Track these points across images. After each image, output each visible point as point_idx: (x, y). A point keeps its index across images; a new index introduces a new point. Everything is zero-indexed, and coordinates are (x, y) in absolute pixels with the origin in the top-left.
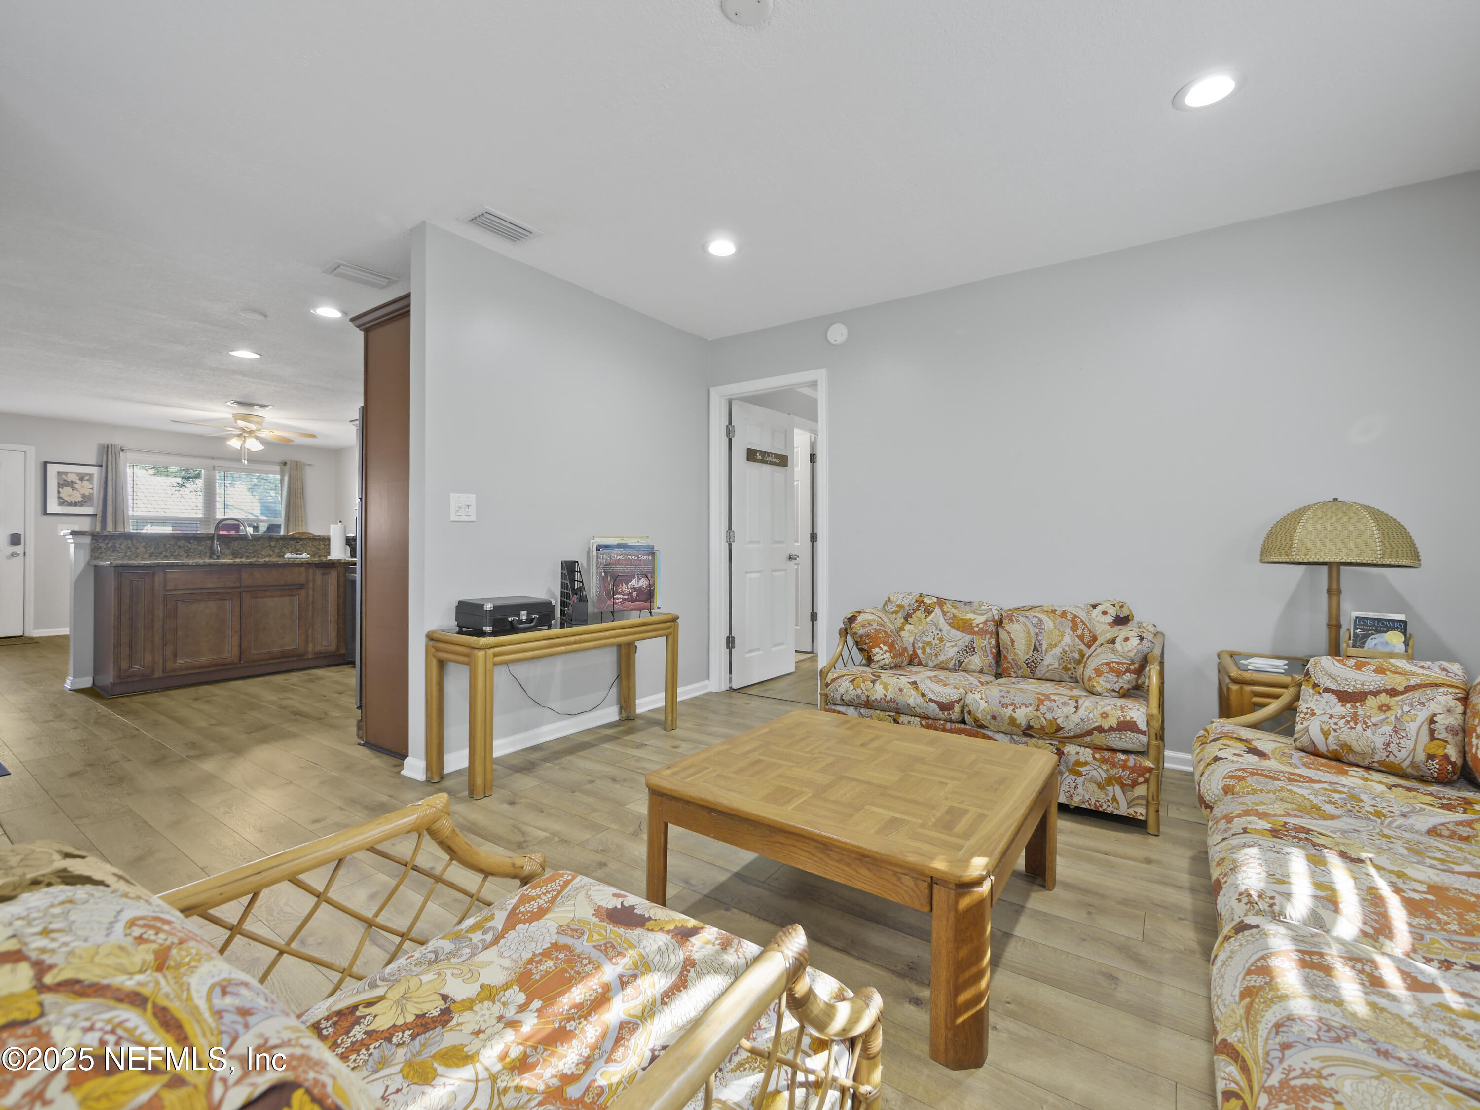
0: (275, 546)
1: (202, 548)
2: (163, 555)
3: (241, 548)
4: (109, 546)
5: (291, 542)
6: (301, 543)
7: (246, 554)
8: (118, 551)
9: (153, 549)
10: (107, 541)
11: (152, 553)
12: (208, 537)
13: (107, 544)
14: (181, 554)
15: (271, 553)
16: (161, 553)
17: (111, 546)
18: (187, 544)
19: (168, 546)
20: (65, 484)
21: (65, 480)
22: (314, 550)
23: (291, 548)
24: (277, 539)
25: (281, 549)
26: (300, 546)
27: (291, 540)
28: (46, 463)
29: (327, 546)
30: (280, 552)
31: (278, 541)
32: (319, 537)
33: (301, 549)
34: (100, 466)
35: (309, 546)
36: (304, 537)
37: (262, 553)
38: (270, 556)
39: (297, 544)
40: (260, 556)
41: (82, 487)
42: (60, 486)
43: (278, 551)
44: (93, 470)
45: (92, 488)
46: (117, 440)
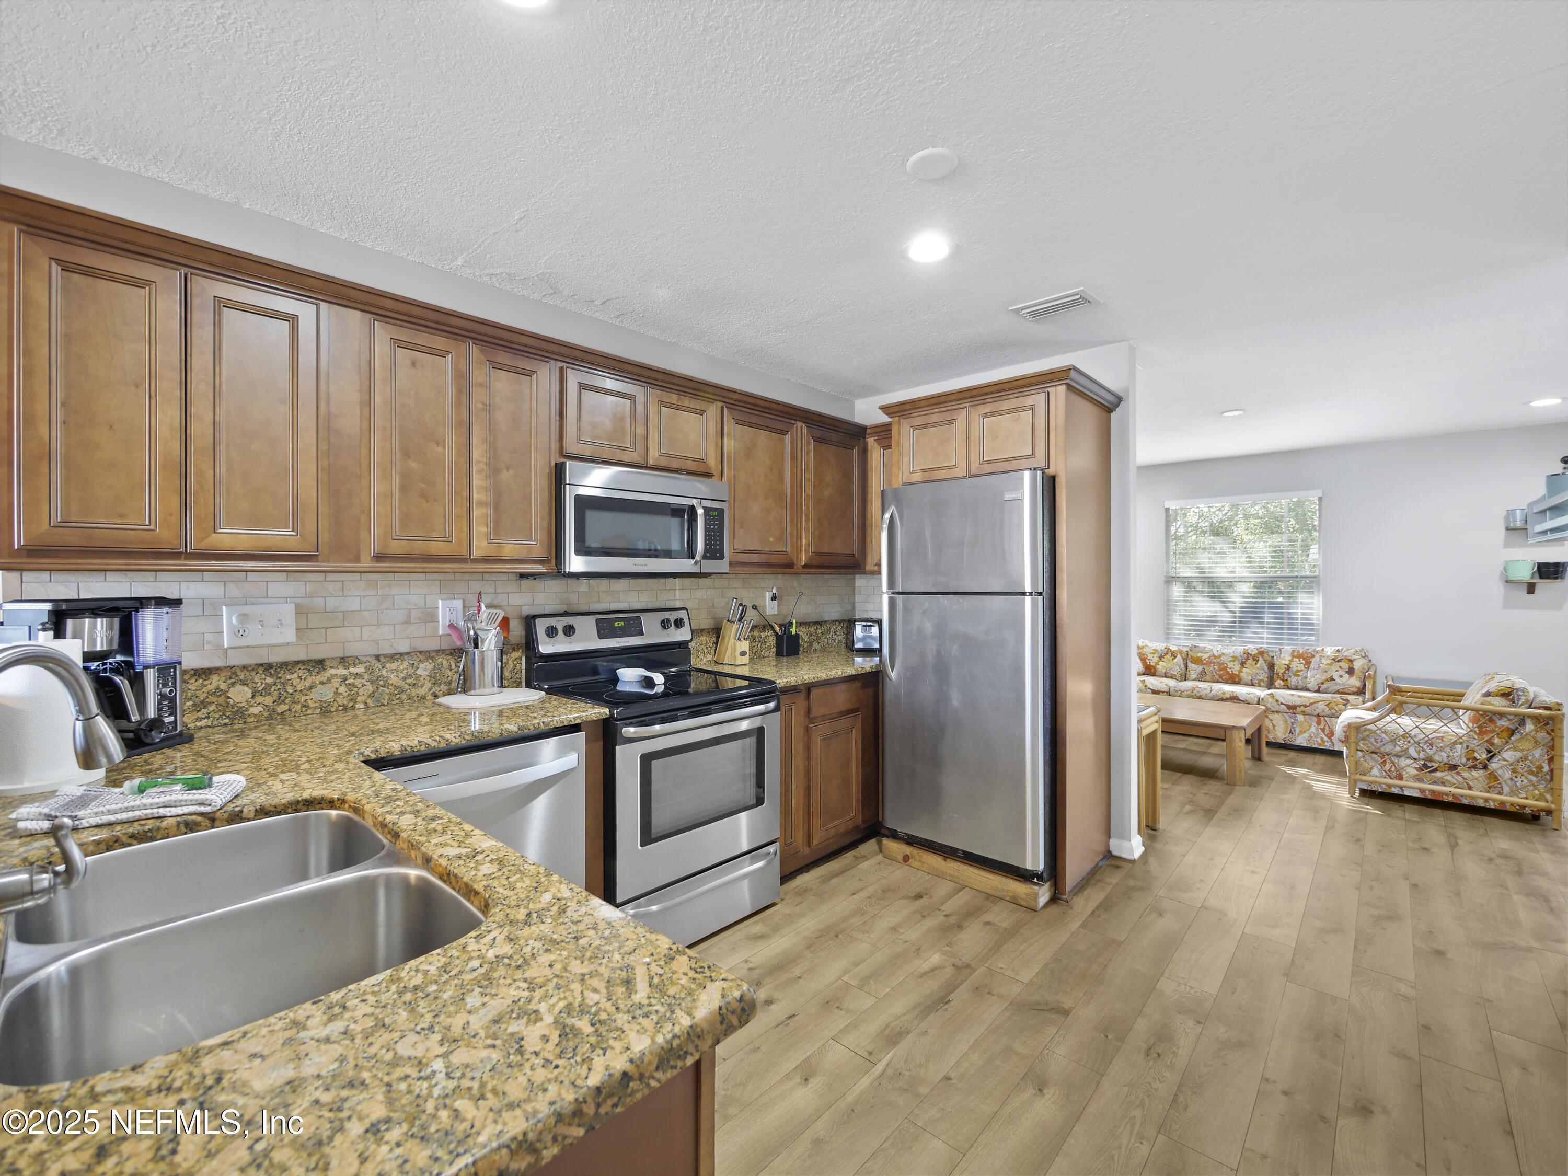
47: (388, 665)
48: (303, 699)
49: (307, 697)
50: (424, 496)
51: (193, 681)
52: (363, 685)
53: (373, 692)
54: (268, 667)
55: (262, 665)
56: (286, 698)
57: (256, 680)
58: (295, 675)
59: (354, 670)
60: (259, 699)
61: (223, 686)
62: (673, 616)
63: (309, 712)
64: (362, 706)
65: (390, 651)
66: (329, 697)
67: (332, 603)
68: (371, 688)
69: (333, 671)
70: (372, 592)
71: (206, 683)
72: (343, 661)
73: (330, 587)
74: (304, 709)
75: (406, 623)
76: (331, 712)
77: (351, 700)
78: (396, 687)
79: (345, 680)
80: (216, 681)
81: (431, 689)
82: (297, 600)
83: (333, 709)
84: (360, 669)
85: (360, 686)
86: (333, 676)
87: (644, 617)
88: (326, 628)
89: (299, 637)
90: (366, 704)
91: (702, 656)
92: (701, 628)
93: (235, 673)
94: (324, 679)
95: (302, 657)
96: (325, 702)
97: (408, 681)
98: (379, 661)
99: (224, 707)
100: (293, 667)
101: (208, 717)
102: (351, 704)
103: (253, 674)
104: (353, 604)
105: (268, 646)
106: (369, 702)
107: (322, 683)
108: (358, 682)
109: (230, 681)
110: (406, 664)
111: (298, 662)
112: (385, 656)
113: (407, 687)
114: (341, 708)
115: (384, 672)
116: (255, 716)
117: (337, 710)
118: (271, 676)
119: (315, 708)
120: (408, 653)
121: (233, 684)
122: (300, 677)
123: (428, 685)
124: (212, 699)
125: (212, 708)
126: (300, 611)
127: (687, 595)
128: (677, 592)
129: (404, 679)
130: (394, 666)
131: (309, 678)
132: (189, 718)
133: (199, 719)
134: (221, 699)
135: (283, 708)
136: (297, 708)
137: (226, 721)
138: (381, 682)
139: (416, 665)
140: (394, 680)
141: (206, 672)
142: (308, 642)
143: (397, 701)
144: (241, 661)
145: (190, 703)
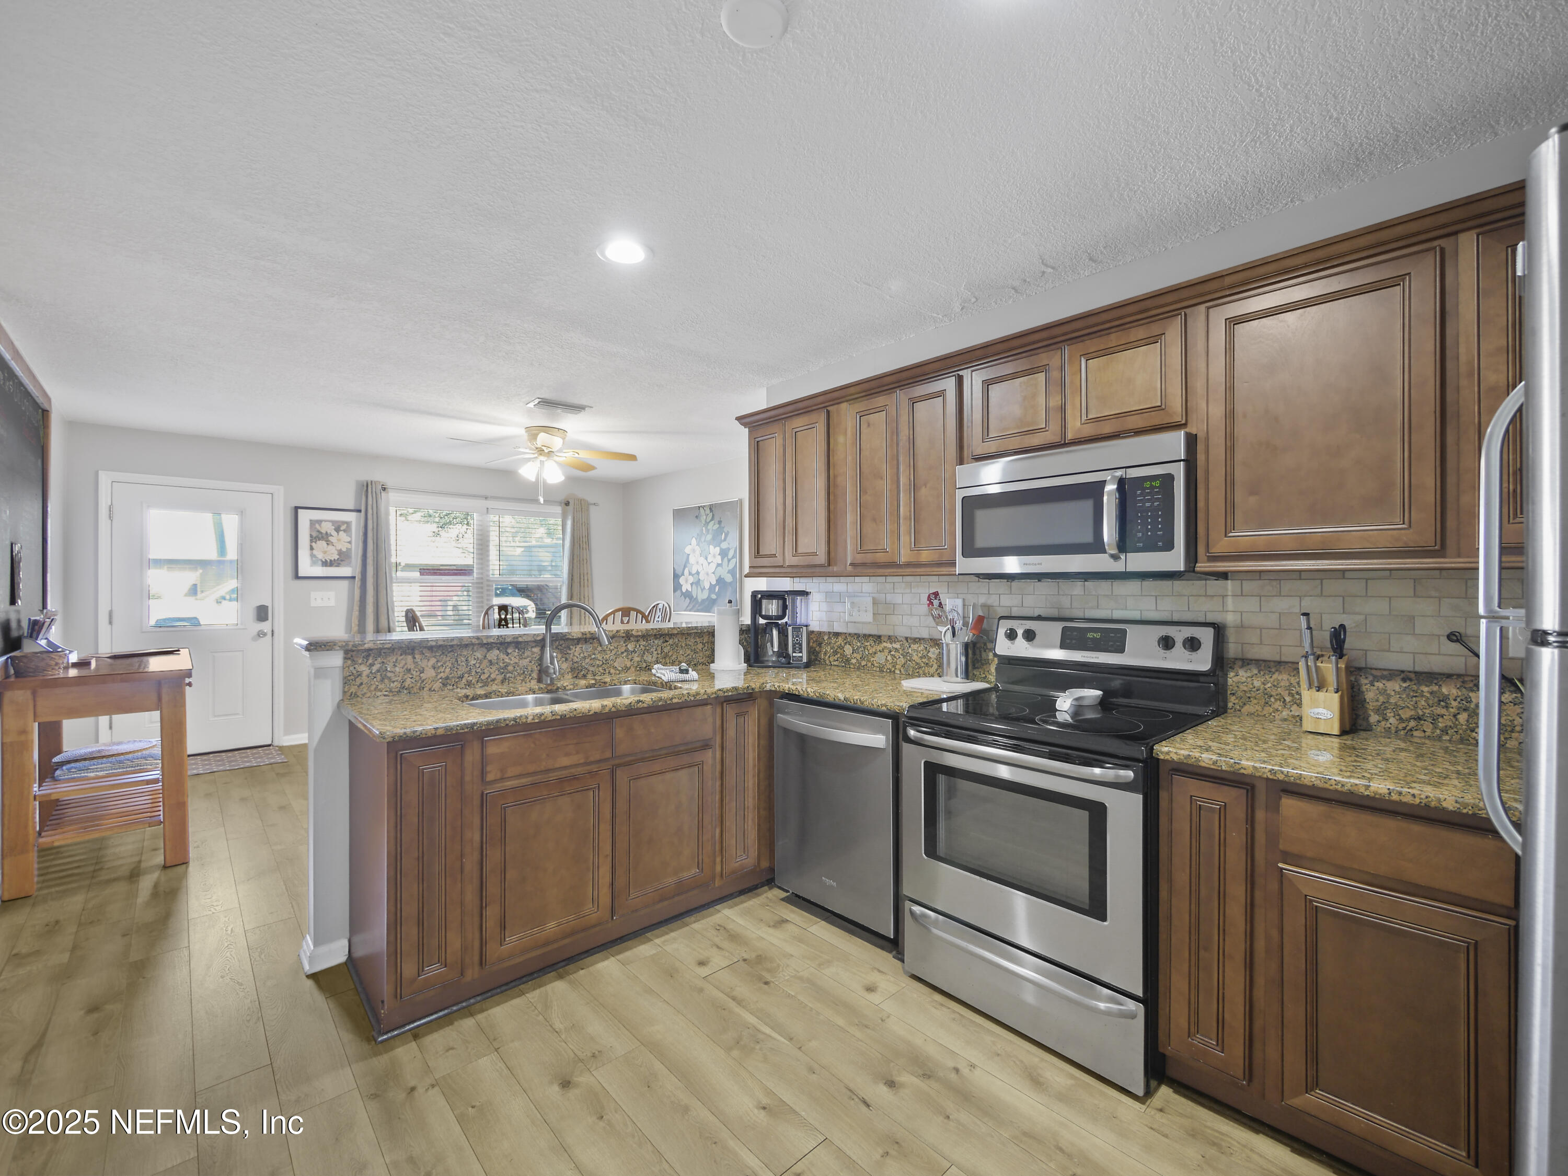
0: (634, 651)
1: (525, 662)
2: (464, 680)
3: (585, 658)
4: (375, 669)
5: (656, 642)
6: (671, 642)
7: (591, 669)
8: (389, 678)
9: (448, 670)
11: (447, 678)
12: (535, 641)
13: (371, 665)
14: (493, 676)
15: (629, 664)
16: (461, 677)
17: (378, 671)
18: (502, 656)
19: (473, 662)
20: (318, 536)
21: (318, 531)
22: (688, 655)
23: (656, 652)
24: (637, 636)
25: (643, 656)
26: (669, 647)
27: (656, 639)
28: (297, 508)
29: (706, 644)
30: (641, 661)
31: (638, 641)
32: (696, 631)
33: (670, 654)
34: (359, 511)
35: (682, 647)
36: (676, 632)
37: (616, 664)
38: (627, 669)
39: (665, 644)
40: (612, 671)
41: (339, 540)
42: (313, 539)
43: (639, 659)
44: (351, 517)
45: (350, 541)
46: (378, 475)
47: (912, 645)
49: (873, 659)
50: (874, 520)
51: (833, 638)
52: (899, 658)
53: (904, 664)
54: (857, 636)
55: (856, 634)
56: (865, 657)
57: (854, 643)
58: (869, 644)
59: (895, 646)
60: (855, 655)
61: (842, 644)
62: (1180, 634)
63: (874, 669)
64: (899, 672)
65: (916, 635)
66: (883, 661)
67: (889, 597)
68: (902, 660)
69: (885, 644)
70: (908, 591)
71: (837, 640)
72: (890, 638)
73: (887, 586)
74: (872, 666)
75: (926, 615)
76: (883, 672)
77: (893, 666)
78: (917, 664)
79: (890, 652)
80: (840, 640)
81: (937, 670)
82: (874, 595)
83: (885, 670)
84: (897, 646)
86: (885, 647)
87: (1131, 630)
88: (886, 615)
89: (874, 619)
91: (1278, 705)
92: (1284, 659)
93: (846, 637)
94: (881, 649)
95: (874, 632)
96: (881, 664)
97: (923, 660)
98: (907, 641)
99: (843, 655)
100: (868, 638)
101: (837, 660)
102: (893, 669)
103: (852, 638)
104: (898, 599)
105: (863, 623)
106: (902, 670)
107: (880, 651)
108: (897, 654)
109: (845, 641)
110: (922, 647)
111: (870, 635)
112: (911, 639)
113: (923, 665)
114: (888, 671)
115: (910, 651)
116: (853, 665)
118: (859, 641)
120: (923, 639)
121: (846, 643)
122: (870, 645)
123: (935, 666)
124: (839, 650)
125: (839, 655)
126: (875, 602)
127: (1250, 604)
128: (1230, 600)
129: (921, 658)
130: (915, 646)
131: (875, 647)
132: (831, 659)
133: (835, 661)
134: (842, 651)
135: (863, 663)
136: (870, 664)
137: (843, 664)
138: (908, 658)
139: (928, 648)
140: (915, 658)
141: (837, 635)
142: (878, 623)
143: (917, 674)
144: (852, 630)
145: (832, 651)
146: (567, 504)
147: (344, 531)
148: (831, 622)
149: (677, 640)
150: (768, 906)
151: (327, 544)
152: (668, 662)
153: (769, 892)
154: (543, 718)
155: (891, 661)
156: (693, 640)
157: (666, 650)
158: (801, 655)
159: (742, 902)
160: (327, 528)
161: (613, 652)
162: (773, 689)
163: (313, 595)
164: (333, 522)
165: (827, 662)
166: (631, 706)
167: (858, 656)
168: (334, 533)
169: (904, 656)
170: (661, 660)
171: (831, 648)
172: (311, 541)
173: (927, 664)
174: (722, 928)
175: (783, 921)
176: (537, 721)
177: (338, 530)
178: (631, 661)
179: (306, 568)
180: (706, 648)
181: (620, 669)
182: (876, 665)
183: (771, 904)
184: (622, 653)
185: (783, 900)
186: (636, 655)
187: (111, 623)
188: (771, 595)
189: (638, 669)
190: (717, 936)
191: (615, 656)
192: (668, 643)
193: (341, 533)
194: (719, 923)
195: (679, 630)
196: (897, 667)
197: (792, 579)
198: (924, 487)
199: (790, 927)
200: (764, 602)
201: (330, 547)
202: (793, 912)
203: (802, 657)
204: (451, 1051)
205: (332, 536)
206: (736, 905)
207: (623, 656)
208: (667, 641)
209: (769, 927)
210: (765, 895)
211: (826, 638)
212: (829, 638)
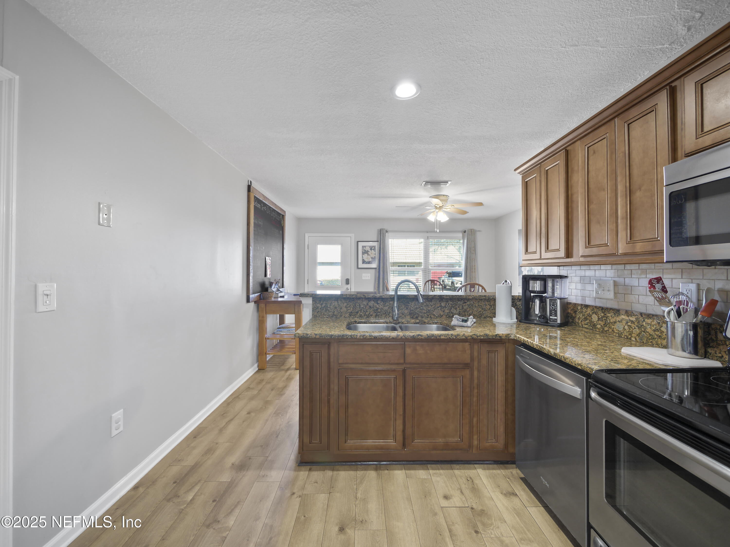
0: (445, 307)
1: (386, 308)
2: (358, 314)
3: (417, 308)
4: (323, 305)
5: (459, 302)
6: (468, 303)
7: (420, 314)
8: (329, 310)
9: (352, 309)
10: (321, 303)
11: (351, 312)
13: (322, 304)
14: (371, 313)
15: (442, 313)
17: (324, 307)
18: (375, 304)
19: (362, 306)
20: (365, 252)
21: (365, 250)
22: (480, 311)
23: (459, 308)
24: (447, 299)
25: (450, 310)
26: (467, 306)
27: (459, 301)
28: (358, 242)
29: (493, 306)
30: (449, 313)
31: (447, 301)
32: (484, 298)
33: (468, 310)
34: (378, 241)
35: (476, 306)
36: (471, 298)
37: (434, 313)
38: (441, 316)
39: (464, 304)
40: (432, 316)
41: (371, 253)
42: (363, 253)
43: (448, 311)
44: (375, 244)
45: (374, 254)
46: (385, 226)
47: (646, 320)
48: (613, 327)
49: (614, 327)
51: (584, 309)
52: (635, 328)
53: (639, 334)
54: (602, 308)
55: (600, 307)
56: (607, 324)
57: (599, 314)
58: (610, 315)
59: (631, 319)
60: (600, 322)
61: (591, 313)
63: (614, 334)
64: (634, 340)
65: (651, 312)
66: (621, 329)
67: (628, 281)
68: (638, 331)
69: (623, 317)
70: (644, 276)
71: (587, 310)
72: (627, 312)
73: (626, 272)
74: (613, 332)
76: (622, 337)
77: (630, 334)
78: (651, 335)
79: (627, 323)
80: (589, 311)
82: (615, 279)
83: (623, 336)
84: (633, 319)
85: (633, 328)
86: (623, 319)
88: (625, 294)
89: (615, 297)
90: (636, 339)
93: (593, 308)
94: (620, 320)
95: (615, 306)
96: (620, 331)
97: (656, 333)
98: (642, 316)
99: (591, 322)
100: (609, 311)
101: (587, 324)
102: (630, 337)
103: (598, 310)
104: (635, 282)
105: (606, 299)
106: (637, 338)
108: (633, 325)
109: (592, 312)
110: (655, 322)
111: (611, 309)
112: (645, 314)
113: (656, 337)
114: (626, 337)
115: (644, 324)
116: (598, 329)
117: (624, 338)
118: (603, 313)
119: (616, 333)
120: (656, 316)
121: (593, 313)
122: (611, 316)
124: (588, 317)
125: (588, 321)
126: (616, 284)
129: (654, 331)
130: (649, 321)
131: (615, 318)
132: (583, 323)
133: (585, 324)
134: (590, 318)
135: (606, 329)
136: (611, 330)
137: (591, 328)
138: (643, 329)
139: (661, 324)
140: (649, 330)
141: (587, 306)
142: (618, 300)
143: (651, 344)
144: (598, 304)
145: (583, 317)
146: (465, 232)
147: (373, 250)
148: (583, 297)
149: (472, 302)
150: (509, 478)
151: (368, 255)
152: (467, 314)
153: (515, 469)
154: (365, 337)
155: (628, 330)
156: (483, 303)
157: (465, 308)
158: (556, 318)
159: (493, 469)
160: (368, 249)
161: (433, 306)
162: (516, 339)
163: (363, 275)
164: (370, 247)
165: (580, 325)
166: (414, 337)
167: (602, 323)
168: (370, 251)
169: (639, 328)
170: (462, 313)
171: (583, 316)
172: (363, 254)
173: (660, 336)
174: (471, 481)
175: (513, 493)
176: (362, 338)
177: (371, 249)
178: (443, 312)
179: (361, 265)
180: (492, 308)
181: (437, 315)
182: (615, 331)
183: (511, 478)
184: (438, 307)
185: (522, 479)
186: (446, 309)
187: (308, 283)
188: (535, 278)
189: (448, 316)
190: (465, 484)
191: (434, 309)
192: (467, 304)
193: (372, 250)
194: (471, 476)
195: (473, 297)
196: (633, 335)
197: (559, 267)
198: (639, 191)
199: (516, 500)
200: (531, 282)
201: (369, 256)
202: (524, 490)
203: (556, 319)
204: (316, 484)
205: (369, 252)
206: (489, 469)
207: (438, 309)
208: (466, 303)
209: (501, 493)
210: (511, 470)
211: (579, 308)
212: (582, 308)
